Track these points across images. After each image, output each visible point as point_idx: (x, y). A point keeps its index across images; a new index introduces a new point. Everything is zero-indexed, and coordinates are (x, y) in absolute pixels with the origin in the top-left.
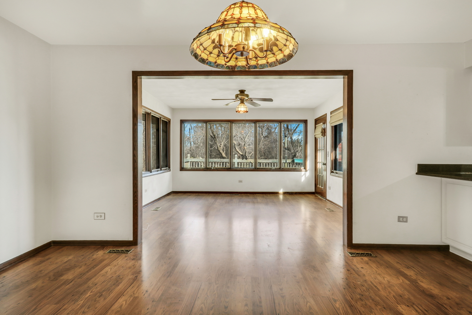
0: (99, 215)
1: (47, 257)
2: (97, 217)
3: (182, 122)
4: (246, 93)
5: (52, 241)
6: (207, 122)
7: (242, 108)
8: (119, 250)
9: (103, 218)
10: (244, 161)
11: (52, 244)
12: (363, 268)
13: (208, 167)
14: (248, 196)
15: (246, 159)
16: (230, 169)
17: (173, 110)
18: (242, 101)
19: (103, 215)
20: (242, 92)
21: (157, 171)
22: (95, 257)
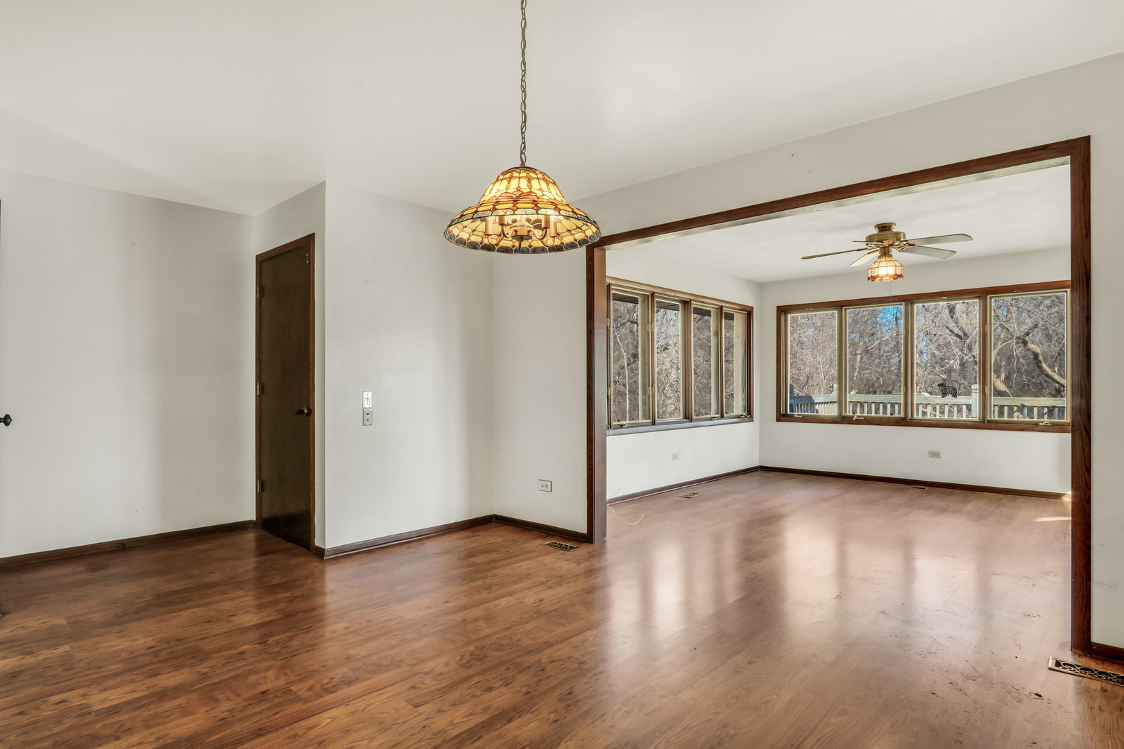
0: (545, 483)
1: (477, 534)
2: (543, 486)
3: (783, 311)
4: (895, 229)
5: (495, 515)
6: (842, 306)
7: (885, 269)
8: (564, 544)
9: (549, 489)
10: (949, 399)
11: (494, 520)
12: (1040, 696)
13: (844, 414)
14: (951, 494)
15: (955, 395)
16: (904, 422)
17: (761, 287)
18: (885, 253)
19: (549, 484)
20: (884, 228)
21: (711, 420)
22: (525, 545)
